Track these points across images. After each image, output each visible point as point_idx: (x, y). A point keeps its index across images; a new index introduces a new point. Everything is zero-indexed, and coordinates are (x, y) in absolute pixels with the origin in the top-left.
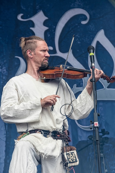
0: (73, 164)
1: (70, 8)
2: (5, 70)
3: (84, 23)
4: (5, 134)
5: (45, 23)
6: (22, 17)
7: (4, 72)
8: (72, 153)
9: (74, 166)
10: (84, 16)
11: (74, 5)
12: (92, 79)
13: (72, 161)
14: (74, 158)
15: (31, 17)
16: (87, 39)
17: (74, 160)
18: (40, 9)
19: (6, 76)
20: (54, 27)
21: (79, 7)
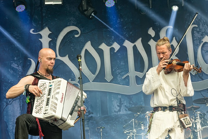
0: (189, 126)
1: (67, 26)
2: (21, 68)
3: (76, 36)
4: (20, 113)
5: (49, 36)
6: (33, 31)
7: (20, 69)
8: (186, 118)
9: (190, 127)
10: (77, 31)
11: (70, 24)
12: (79, 77)
13: (187, 124)
14: (189, 122)
15: (39, 31)
16: (78, 47)
17: (189, 123)
18: (46, 26)
19: (21, 72)
20: (56, 39)
21: (73, 25)
